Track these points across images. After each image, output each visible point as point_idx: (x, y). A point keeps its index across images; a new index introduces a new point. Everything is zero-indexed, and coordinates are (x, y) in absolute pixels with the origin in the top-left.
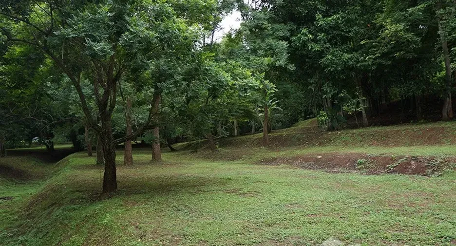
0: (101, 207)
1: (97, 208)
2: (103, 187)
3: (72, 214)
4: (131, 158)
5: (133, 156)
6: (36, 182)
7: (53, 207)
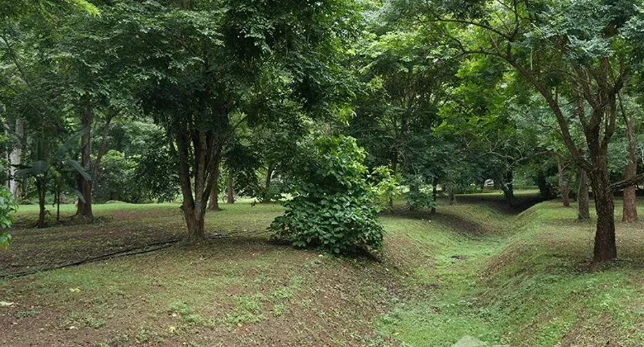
0: (595, 282)
1: (588, 282)
2: (595, 252)
3: (550, 287)
4: (635, 211)
5: (637, 207)
6: (493, 239)
7: (522, 275)
